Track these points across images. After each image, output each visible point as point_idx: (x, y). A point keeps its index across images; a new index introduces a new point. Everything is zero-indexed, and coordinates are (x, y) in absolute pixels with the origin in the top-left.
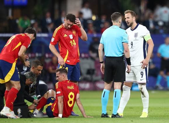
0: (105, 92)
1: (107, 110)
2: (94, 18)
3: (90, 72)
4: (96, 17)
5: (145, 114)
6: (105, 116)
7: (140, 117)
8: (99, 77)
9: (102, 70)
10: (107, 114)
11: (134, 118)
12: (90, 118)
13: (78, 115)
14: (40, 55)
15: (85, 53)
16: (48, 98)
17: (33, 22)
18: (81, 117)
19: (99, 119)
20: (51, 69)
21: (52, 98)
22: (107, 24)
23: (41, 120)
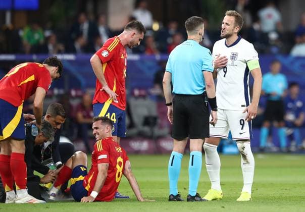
0: (174, 156)
1: (179, 187)
2: (156, 27)
3: (149, 121)
4: (160, 25)
5: (246, 194)
6: (176, 198)
7: (238, 200)
8: (166, 131)
9: (170, 118)
10: (178, 195)
11: (226, 202)
12: (149, 202)
13: (128, 197)
14: (62, 92)
15: (140, 89)
16: (74, 168)
17: (48, 33)
18: (133, 200)
19: (165, 203)
20: (80, 116)
21: (81, 168)
22: (178, 37)
23: (62, 206)
